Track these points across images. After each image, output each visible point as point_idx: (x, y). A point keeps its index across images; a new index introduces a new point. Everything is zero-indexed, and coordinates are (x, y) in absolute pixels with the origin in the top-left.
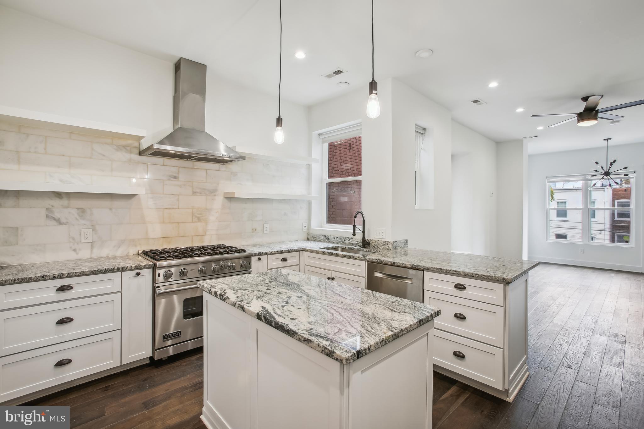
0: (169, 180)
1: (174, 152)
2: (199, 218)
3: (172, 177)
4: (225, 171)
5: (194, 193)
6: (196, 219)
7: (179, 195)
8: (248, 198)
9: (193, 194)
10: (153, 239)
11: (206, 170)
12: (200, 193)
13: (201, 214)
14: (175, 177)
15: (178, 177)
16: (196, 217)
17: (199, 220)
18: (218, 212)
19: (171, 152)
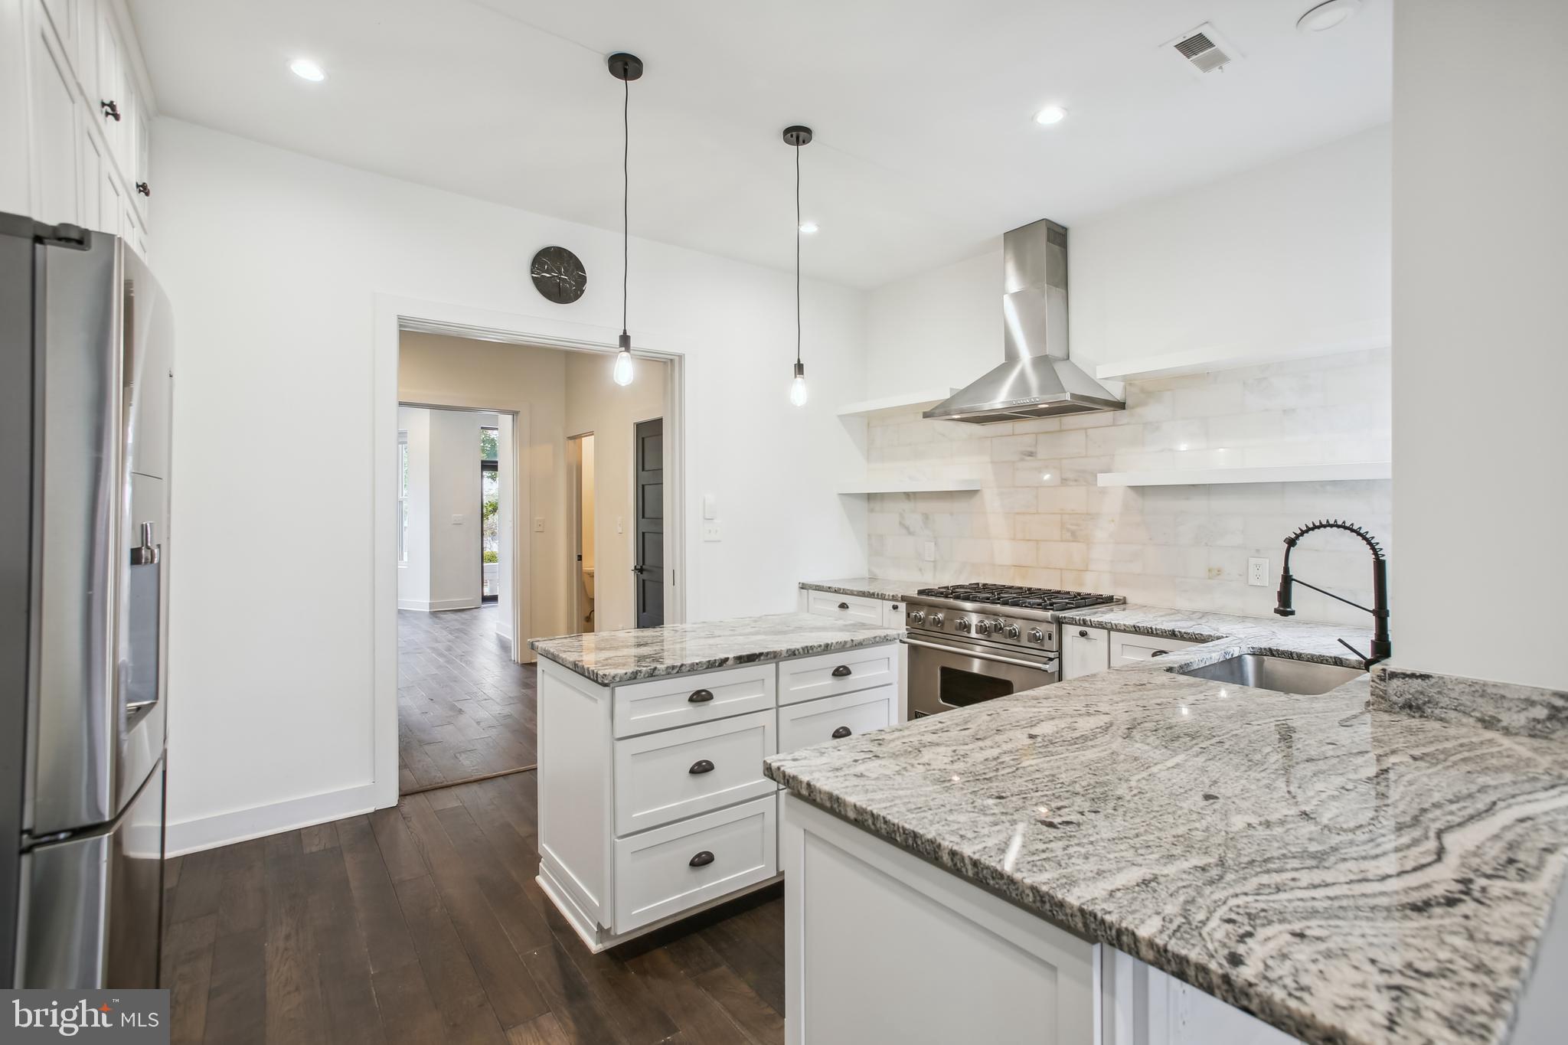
0: (1022, 460)
1: (1047, 406)
2: (1073, 533)
3: (1025, 455)
4: (1128, 424)
5: (1064, 481)
6: (1069, 534)
7: (1037, 487)
8: (1193, 485)
9: (1062, 483)
10: (1000, 566)
11: (1086, 429)
12: (1076, 481)
13: (1077, 525)
14: (1031, 454)
15: (1036, 453)
16: (1068, 530)
17: (1074, 537)
18: (1113, 521)
19: (1040, 406)
